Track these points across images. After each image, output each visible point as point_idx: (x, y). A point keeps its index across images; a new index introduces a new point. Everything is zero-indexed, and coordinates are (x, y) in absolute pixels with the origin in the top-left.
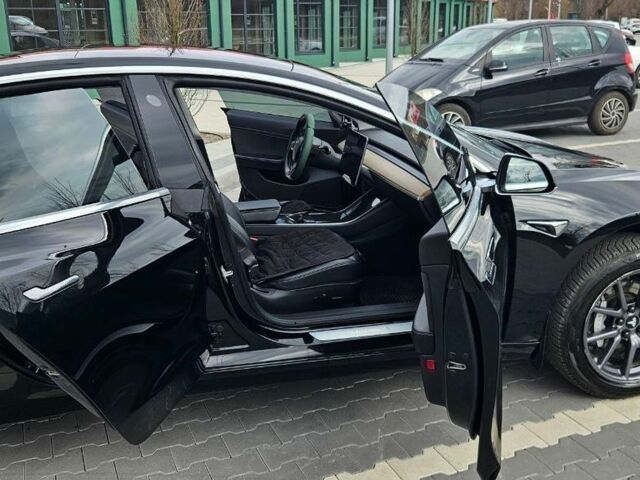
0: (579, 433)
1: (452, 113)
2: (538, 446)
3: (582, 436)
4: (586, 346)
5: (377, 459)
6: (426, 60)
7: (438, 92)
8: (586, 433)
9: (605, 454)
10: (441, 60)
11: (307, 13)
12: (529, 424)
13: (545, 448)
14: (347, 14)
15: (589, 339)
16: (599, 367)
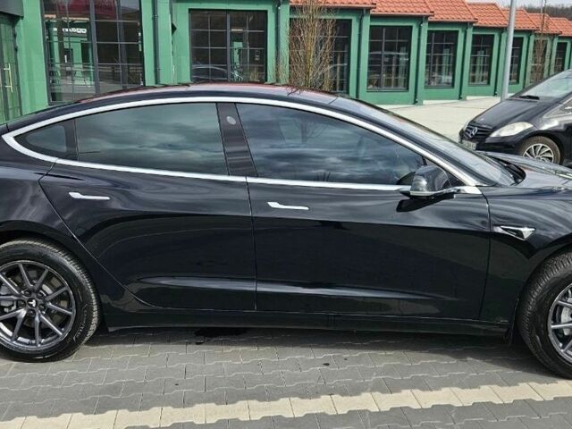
0: (533, 398)
1: (541, 145)
2: (494, 402)
3: (534, 401)
4: (550, 331)
5: (364, 390)
6: (525, 97)
7: (528, 126)
8: (538, 399)
9: (547, 415)
10: (537, 98)
11: (442, 52)
12: (495, 387)
13: (499, 404)
14: (481, 54)
15: (553, 327)
16: (562, 351)
